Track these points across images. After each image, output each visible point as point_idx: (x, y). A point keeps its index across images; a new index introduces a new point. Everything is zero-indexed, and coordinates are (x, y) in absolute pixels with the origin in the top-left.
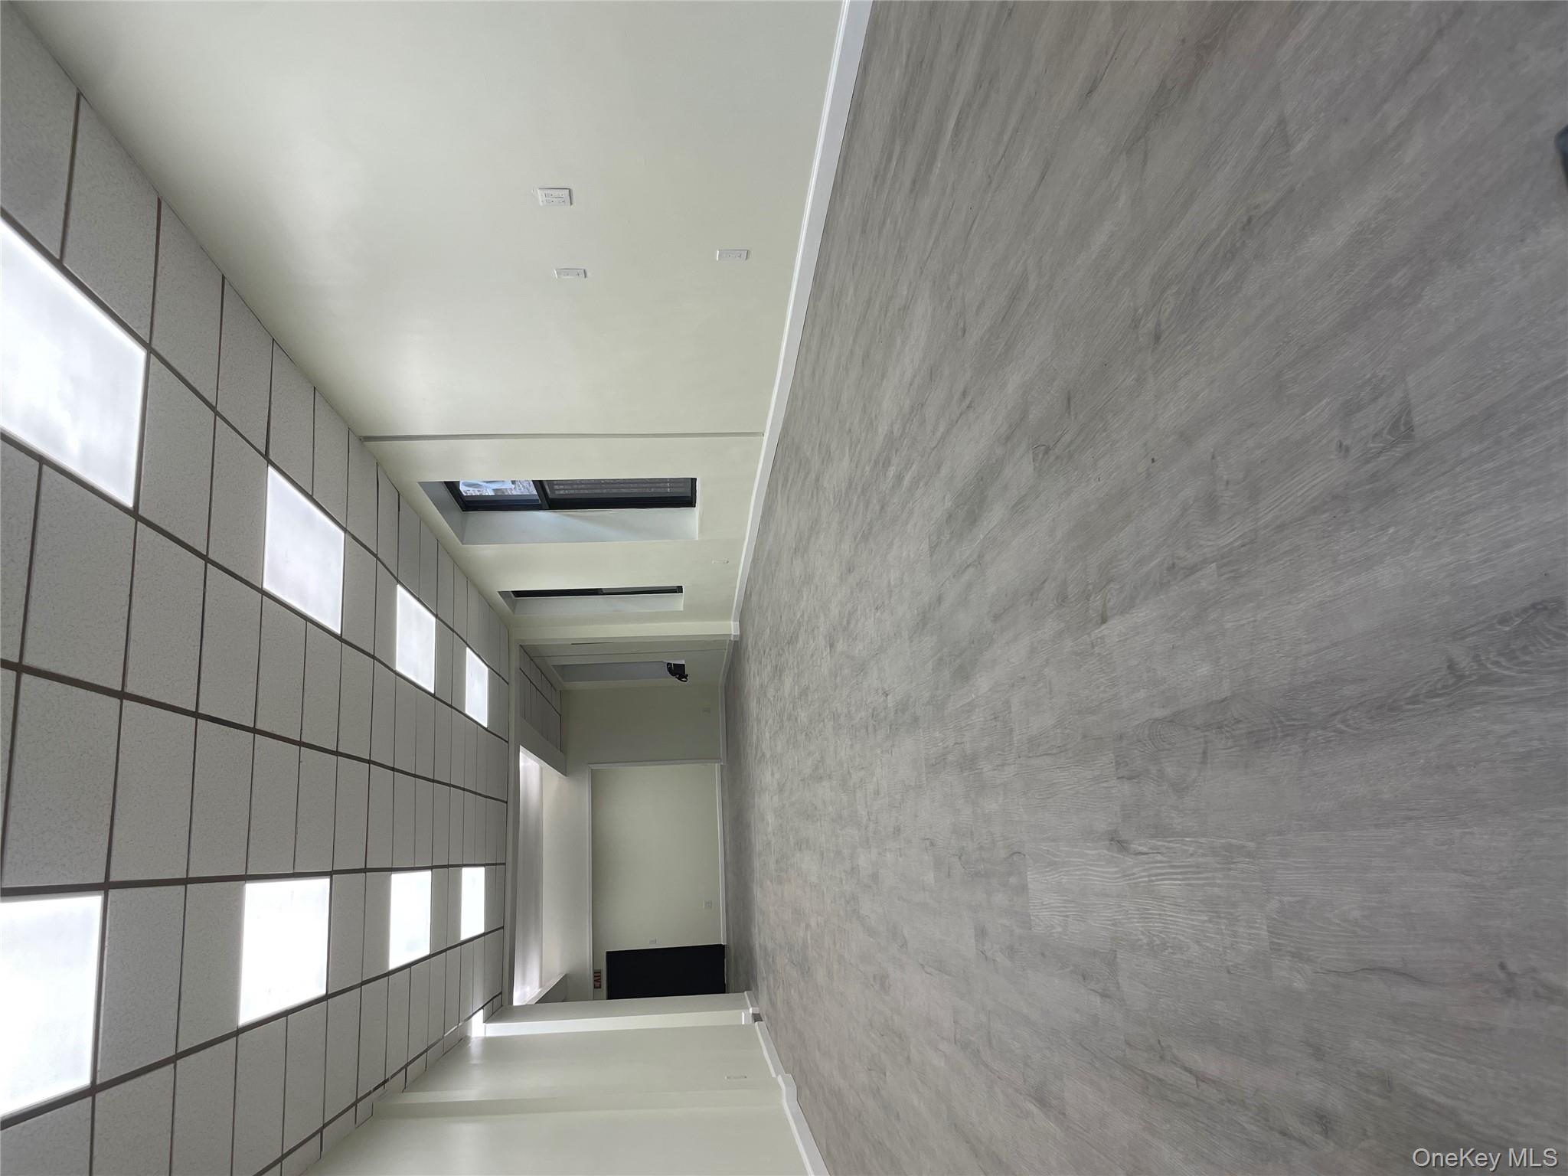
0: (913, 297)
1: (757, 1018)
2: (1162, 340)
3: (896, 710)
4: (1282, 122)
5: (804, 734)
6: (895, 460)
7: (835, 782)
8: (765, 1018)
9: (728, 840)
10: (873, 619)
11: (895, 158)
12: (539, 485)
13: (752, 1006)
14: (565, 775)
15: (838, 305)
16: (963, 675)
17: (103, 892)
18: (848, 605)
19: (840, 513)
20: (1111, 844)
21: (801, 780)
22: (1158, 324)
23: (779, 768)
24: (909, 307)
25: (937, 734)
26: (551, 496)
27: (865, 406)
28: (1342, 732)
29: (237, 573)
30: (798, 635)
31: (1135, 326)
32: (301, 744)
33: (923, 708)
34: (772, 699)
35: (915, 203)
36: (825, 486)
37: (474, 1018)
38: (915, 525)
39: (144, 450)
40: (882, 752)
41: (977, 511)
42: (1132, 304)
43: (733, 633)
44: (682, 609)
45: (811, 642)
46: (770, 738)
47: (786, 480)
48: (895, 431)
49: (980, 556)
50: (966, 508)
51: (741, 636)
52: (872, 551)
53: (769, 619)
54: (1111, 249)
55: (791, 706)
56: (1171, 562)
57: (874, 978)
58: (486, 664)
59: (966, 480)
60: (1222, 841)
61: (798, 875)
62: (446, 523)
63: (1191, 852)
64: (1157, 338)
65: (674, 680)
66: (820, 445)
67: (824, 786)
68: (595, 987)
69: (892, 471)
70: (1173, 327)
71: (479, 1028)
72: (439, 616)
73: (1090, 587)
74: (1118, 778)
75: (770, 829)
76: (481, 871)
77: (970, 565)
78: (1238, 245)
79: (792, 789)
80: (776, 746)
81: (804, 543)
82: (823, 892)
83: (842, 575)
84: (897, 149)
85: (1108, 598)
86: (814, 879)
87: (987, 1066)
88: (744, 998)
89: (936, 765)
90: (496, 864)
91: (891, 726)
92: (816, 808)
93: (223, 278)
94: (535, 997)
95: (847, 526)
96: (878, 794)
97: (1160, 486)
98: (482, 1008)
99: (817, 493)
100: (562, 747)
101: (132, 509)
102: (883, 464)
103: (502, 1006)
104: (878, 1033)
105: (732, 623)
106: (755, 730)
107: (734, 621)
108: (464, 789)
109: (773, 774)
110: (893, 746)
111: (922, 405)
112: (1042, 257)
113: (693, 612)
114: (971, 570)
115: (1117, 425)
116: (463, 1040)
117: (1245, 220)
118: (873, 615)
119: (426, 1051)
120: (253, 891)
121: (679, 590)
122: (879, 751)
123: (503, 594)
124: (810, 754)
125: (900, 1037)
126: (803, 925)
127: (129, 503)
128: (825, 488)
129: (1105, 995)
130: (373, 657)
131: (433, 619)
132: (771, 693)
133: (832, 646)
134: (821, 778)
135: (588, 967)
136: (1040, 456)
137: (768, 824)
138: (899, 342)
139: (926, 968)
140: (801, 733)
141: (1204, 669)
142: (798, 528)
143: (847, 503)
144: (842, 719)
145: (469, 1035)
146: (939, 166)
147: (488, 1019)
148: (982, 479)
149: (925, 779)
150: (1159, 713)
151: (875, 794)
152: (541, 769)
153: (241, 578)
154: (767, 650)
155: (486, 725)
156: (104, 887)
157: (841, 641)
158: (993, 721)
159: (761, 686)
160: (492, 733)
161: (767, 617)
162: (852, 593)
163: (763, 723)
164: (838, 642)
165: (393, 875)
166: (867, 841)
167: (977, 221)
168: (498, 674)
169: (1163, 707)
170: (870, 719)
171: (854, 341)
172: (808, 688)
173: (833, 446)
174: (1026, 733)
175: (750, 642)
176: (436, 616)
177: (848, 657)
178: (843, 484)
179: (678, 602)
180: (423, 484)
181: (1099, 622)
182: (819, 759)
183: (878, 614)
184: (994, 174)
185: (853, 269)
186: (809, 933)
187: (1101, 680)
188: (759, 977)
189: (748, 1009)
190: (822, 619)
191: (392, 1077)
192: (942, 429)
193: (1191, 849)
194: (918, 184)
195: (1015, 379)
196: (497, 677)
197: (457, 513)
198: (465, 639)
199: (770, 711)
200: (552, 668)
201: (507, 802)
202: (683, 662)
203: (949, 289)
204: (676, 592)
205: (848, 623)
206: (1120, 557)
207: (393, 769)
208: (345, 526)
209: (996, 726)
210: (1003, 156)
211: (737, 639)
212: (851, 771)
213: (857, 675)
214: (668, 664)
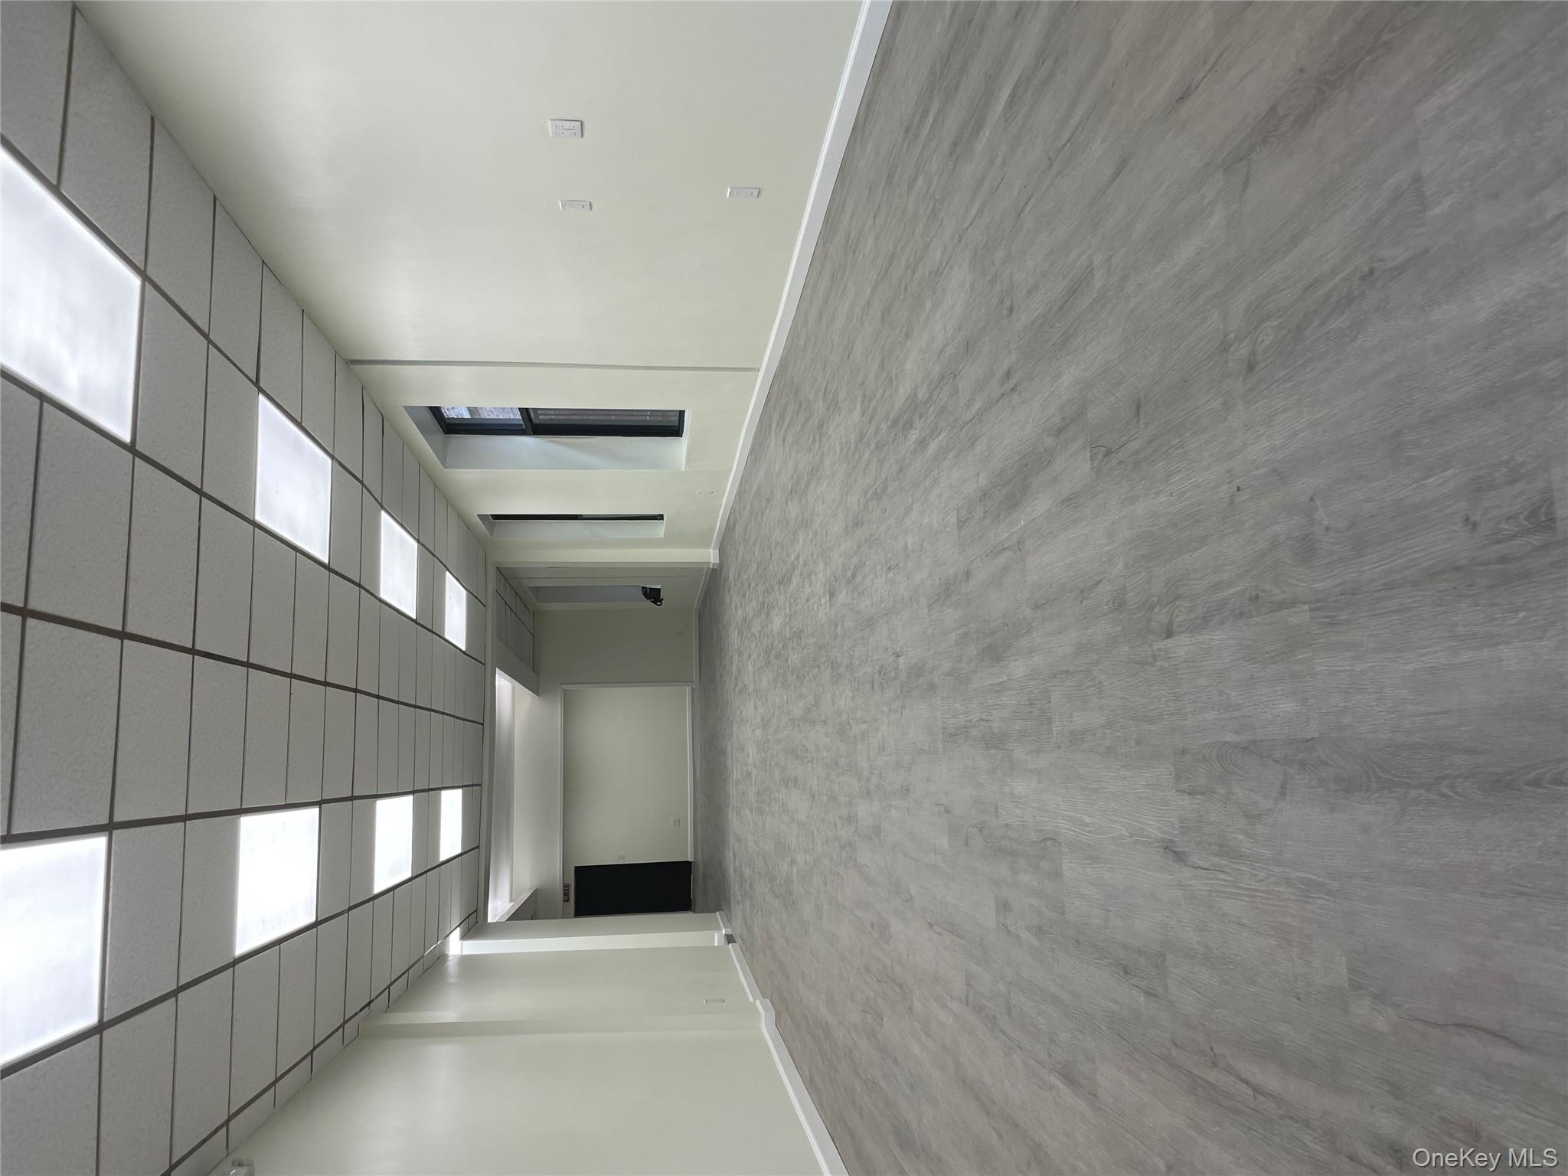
0: (947, 264)
1: (730, 939)
2: (1256, 370)
3: (909, 673)
4: (1417, 179)
5: (795, 675)
6: (918, 425)
7: (831, 729)
8: (739, 940)
9: (698, 761)
10: (884, 578)
11: (931, 115)
12: (525, 412)
13: (725, 927)
14: (537, 695)
15: (854, 252)
16: (994, 653)
17: (107, 833)
18: (854, 558)
19: (849, 464)
20: (1166, 852)
21: (790, 720)
22: (1253, 353)
23: (763, 703)
24: (942, 273)
25: (958, 706)
26: (535, 421)
27: (882, 361)
28: (1447, 797)
29: (230, 506)
30: (791, 576)
31: (1225, 349)
32: (292, 676)
33: (941, 678)
34: (757, 635)
35: (955, 167)
36: (830, 432)
37: (451, 936)
38: (941, 495)
39: (140, 382)
40: (890, 710)
41: (1018, 496)
42: (1221, 326)
43: (712, 561)
44: (662, 537)
45: (807, 586)
46: (754, 672)
47: (782, 417)
48: (920, 395)
49: (1020, 542)
50: (1004, 491)
51: (721, 565)
52: (886, 510)
53: (756, 554)
54: (1198, 265)
55: (781, 646)
56: (1253, 593)
57: (872, 925)
58: (464, 587)
59: (1007, 462)
60: (1298, 874)
61: (784, 810)
62: (429, 448)
63: (1261, 878)
64: (1251, 367)
65: (649, 604)
66: (825, 391)
67: (817, 731)
68: (565, 901)
69: (914, 435)
70: (1272, 359)
71: (457, 946)
72: (421, 540)
73: (1155, 599)
74: (1177, 791)
75: (751, 760)
76: (458, 793)
77: (1007, 548)
78: (1356, 293)
79: (778, 726)
80: (760, 681)
81: (802, 486)
82: (813, 832)
83: (847, 527)
84: (935, 106)
85: (1175, 614)
86: (802, 817)
87: (1003, 1032)
88: (717, 919)
89: (955, 735)
90: (472, 786)
91: (902, 687)
92: (807, 750)
93: (215, 198)
94: (506, 913)
95: (856, 480)
96: (883, 751)
97: (1245, 516)
98: (459, 925)
99: (820, 439)
100: (535, 669)
101: (130, 445)
102: (904, 426)
103: (477, 922)
104: (875, 979)
105: (712, 551)
106: (736, 662)
107: (714, 549)
108: (443, 713)
109: (756, 708)
110: (904, 707)
111: (955, 375)
112: (1112, 255)
113: (671, 540)
114: (1008, 553)
115: (1195, 445)
116: (441, 958)
117: (1366, 269)
118: (884, 574)
119: (408, 970)
120: (248, 824)
121: (660, 517)
122: (886, 709)
123: (481, 517)
124: (801, 696)
125: (901, 986)
126: (788, 859)
127: (126, 437)
128: (831, 436)
129: (1149, 994)
130: (359, 585)
131: (415, 544)
132: (756, 627)
133: (832, 595)
134: (815, 722)
135: (558, 883)
136: (1100, 456)
137: (748, 755)
138: (928, 304)
139: (935, 927)
140: (793, 674)
141: (1287, 706)
142: (796, 469)
143: (857, 456)
144: (842, 670)
145: (447, 952)
146: (988, 134)
147: (464, 936)
148: (1026, 466)
149: (941, 746)
150: (1230, 737)
151: (879, 749)
152: (513, 688)
153: (234, 510)
154: (753, 585)
155: (464, 649)
156: (108, 828)
157: (844, 592)
158: (1028, 707)
159: (745, 619)
160: (470, 656)
161: (754, 553)
162: (859, 547)
163: (745, 657)
164: (840, 592)
165: (378, 802)
166: (868, 793)
167: (1033, 200)
168: (476, 597)
169: (1237, 733)
170: (876, 676)
171: (872, 293)
172: (802, 631)
173: (842, 396)
174: (1069, 726)
175: (732, 575)
176: (418, 541)
177: (852, 610)
178: (852, 437)
179: (659, 529)
180: (407, 408)
181: (1164, 635)
182: (813, 703)
183: (890, 575)
184: (1057, 156)
185: (874, 218)
186: (795, 870)
187: (1162, 692)
188: (732, 899)
189: (721, 929)
190: (821, 566)
191: (376, 998)
192: (977, 406)
193: (1262, 875)
194: (961, 146)
195: (1070, 375)
196: (475, 601)
197: (440, 436)
198: (444, 562)
199: (754, 645)
200: (527, 589)
201: (483, 724)
202: (659, 587)
203: (993, 264)
204: (656, 519)
205: (854, 576)
206: (1192, 577)
207: (378, 697)
208: (332, 453)
209: (1031, 712)
210: (1069, 141)
211: (716, 567)
212: (851, 722)
213: (862, 630)
214: (643, 588)
